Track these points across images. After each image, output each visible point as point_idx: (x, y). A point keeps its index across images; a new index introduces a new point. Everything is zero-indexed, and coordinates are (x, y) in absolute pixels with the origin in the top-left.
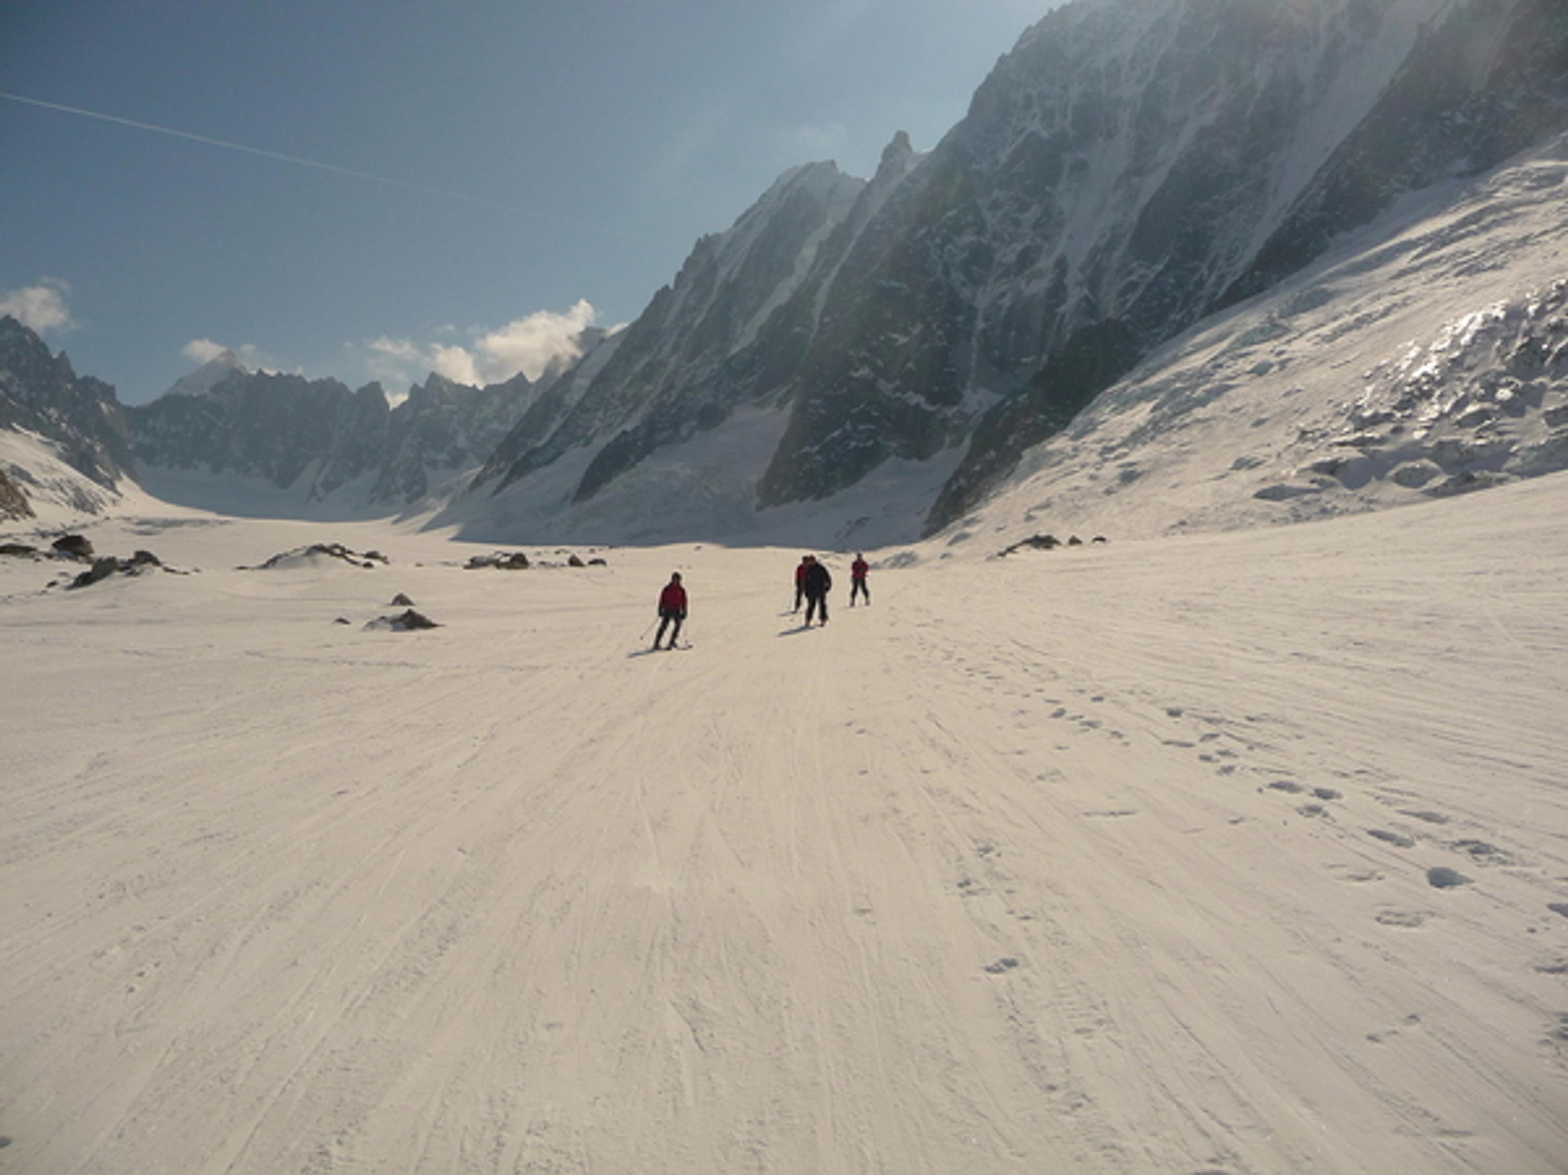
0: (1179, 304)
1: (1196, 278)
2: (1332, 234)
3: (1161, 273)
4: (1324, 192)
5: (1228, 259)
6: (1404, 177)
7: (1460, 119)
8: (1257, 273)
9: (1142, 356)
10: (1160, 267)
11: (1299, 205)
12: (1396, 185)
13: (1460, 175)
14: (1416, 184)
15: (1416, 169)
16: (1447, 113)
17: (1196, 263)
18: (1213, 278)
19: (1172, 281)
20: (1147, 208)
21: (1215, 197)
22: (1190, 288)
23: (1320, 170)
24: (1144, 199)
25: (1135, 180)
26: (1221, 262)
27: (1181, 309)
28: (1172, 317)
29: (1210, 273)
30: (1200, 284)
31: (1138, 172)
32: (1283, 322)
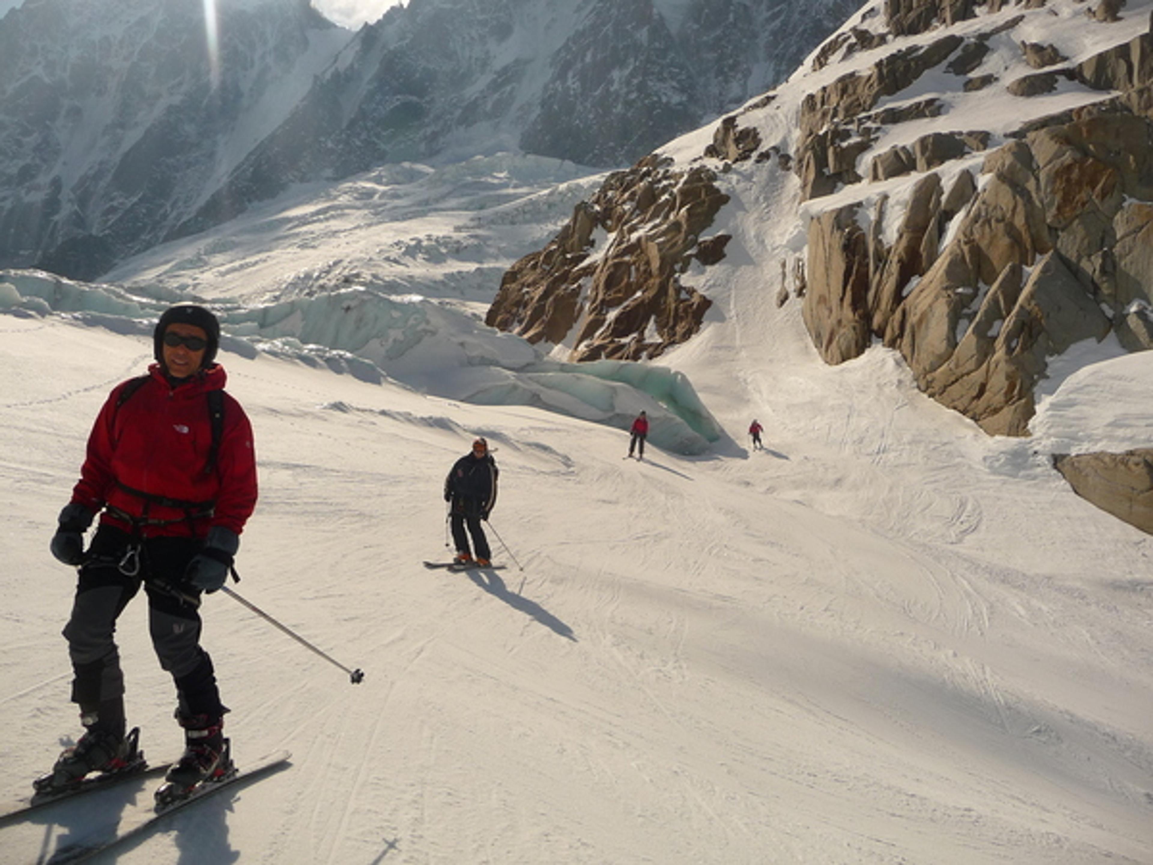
0: (149, 228)
1: (162, 211)
2: (250, 201)
3: (136, 204)
4: (251, 169)
5: (185, 202)
6: (296, 173)
7: (330, 145)
8: (200, 219)
10: (135, 199)
11: (235, 174)
12: (291, 177)
13: (328, 179)
14: (303, 179)
15: (303, 170)
16: (322, 139)
17: (163, 201)
18: (174, 214)
19: (144, 211)
20: (127, 155)
21: (178, 157)
22: (158, 218)
23: (251, 154)
24: (126, 146)
25: (119, 131)
26: (180, 204)
27: (149, 233)
28: (143, 237)
29: (172, 210)
30: (165, 217)
31: (122, 126)
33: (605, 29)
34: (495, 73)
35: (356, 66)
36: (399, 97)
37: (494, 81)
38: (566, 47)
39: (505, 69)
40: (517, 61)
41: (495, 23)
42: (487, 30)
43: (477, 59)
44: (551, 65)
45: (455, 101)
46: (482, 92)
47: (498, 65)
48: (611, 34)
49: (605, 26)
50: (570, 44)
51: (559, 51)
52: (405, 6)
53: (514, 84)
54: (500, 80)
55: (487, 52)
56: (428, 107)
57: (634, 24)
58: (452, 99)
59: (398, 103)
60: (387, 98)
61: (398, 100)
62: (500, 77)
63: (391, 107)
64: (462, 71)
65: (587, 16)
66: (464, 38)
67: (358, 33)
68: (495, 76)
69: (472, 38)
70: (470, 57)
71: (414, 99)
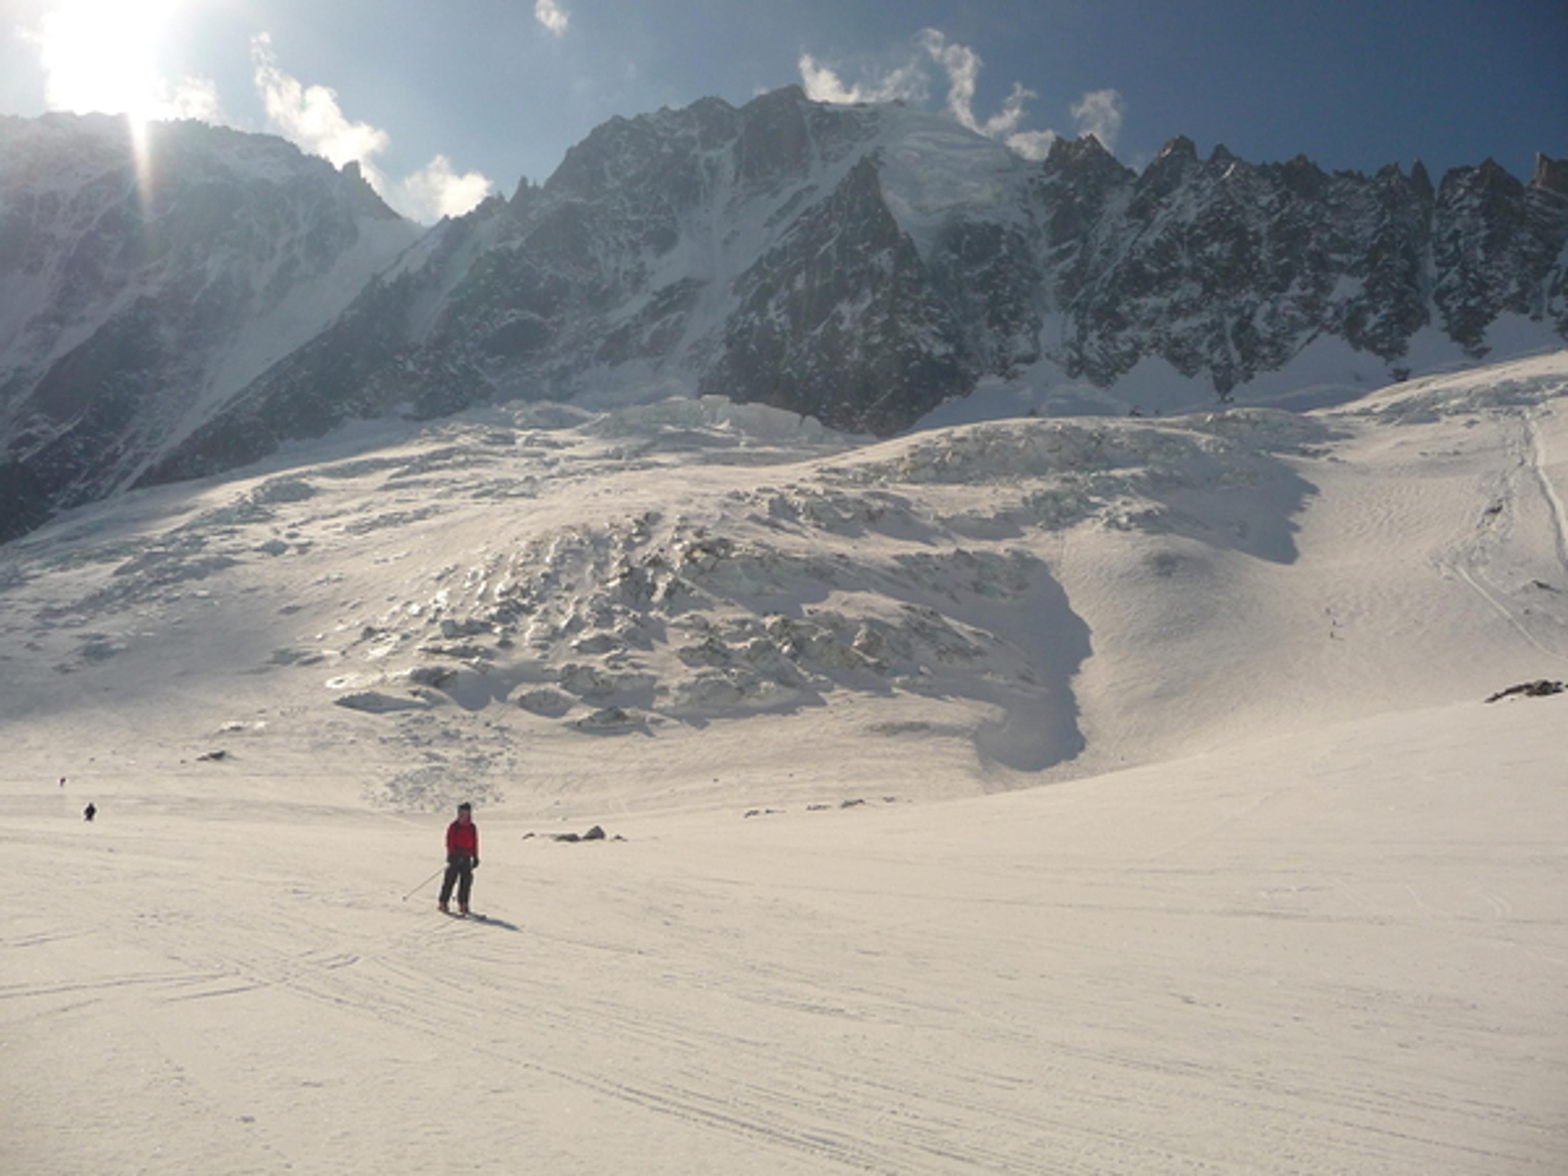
0: (84, 474)
1: (109, 449)
2: (281, 437)
3: (69, 434)
4: (262, 400)
5: (149, 439)
6: (356, 404)
7: (411, 367)
8: (199, 457)
9: (52, 515)
10: (69, 427)
11: (234, 405)
12: (347, 409)
13: (406, 417)
14: (366, 414)
15: (368, 399)
16: (400, 358)
17: (112, 433)
18: (130, 453)
19: (80, 446)
20: (64, 360)
21: (145, 371)
22: (102, 459)
23: (260, 378)
24: (62, 349)
25: (53, 326)
26: (140, 441)
27: (86, 479)
28: (73, 485)
29: (126, 449)
30: (114, 457)
31: (61, 320)
32: (268, 508)
33: (823, 249)
34: (655, 293)
35: (433, 270)
36: (514, 311)
37: (653, 305)
38: (757, 268)
39: (669, 291)
40: (685, 281)
41: (652, 227)
42: (641, 235)
43: (626, 273)
44: (735, 292)
45: (593, 327)
46: (636, 317)
47: (659, 282)
48: (834, 255)
49: (822, 244)
50: (765, 265)
51: (747, 274)
52: (508, 199)
53: (682, 312)
54: (661, 305)
55: (642, 265)
56: (556, 330)
57: (868, 244)
58: (591, 323)
59: (512, 320)
60: (496, 310)
61: (512, 315)
62: (661, 299)
63: (503, 324)
64: (605, 286)
65: (786, 232)
66: (607, 243)
67: (434, 229)
68: (654, 298)
69: (619, 244)
70: (617, 270)
71: (536, 317)
